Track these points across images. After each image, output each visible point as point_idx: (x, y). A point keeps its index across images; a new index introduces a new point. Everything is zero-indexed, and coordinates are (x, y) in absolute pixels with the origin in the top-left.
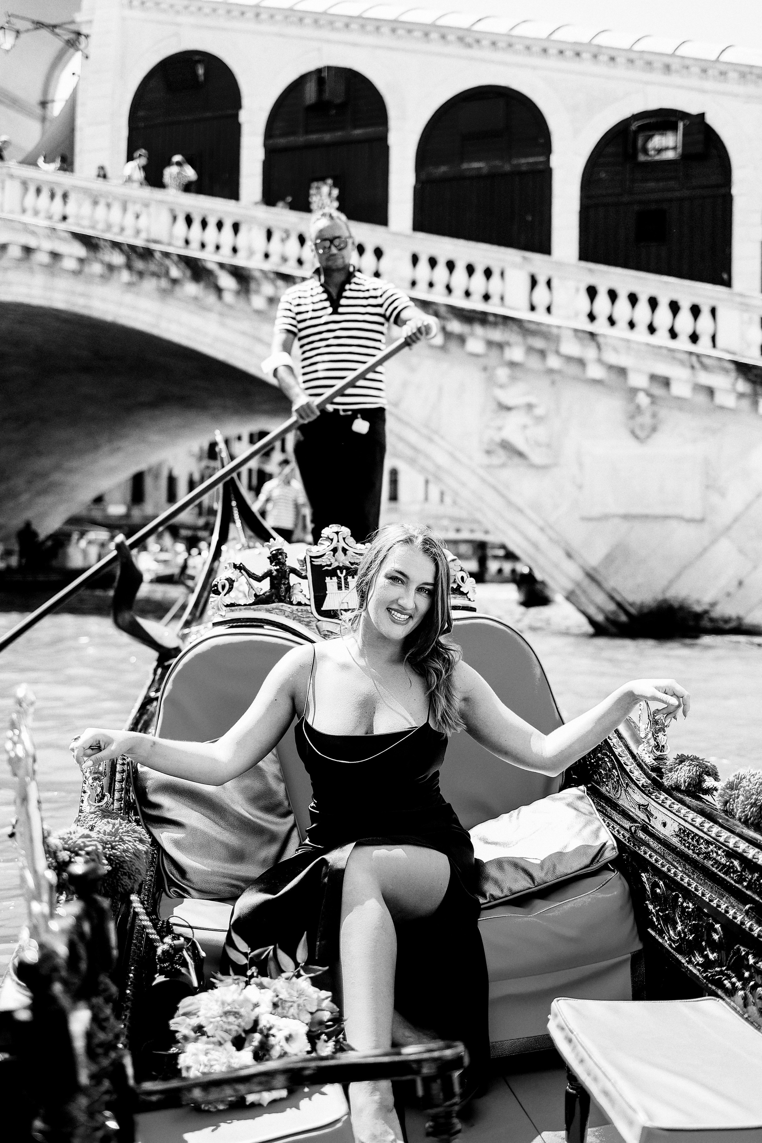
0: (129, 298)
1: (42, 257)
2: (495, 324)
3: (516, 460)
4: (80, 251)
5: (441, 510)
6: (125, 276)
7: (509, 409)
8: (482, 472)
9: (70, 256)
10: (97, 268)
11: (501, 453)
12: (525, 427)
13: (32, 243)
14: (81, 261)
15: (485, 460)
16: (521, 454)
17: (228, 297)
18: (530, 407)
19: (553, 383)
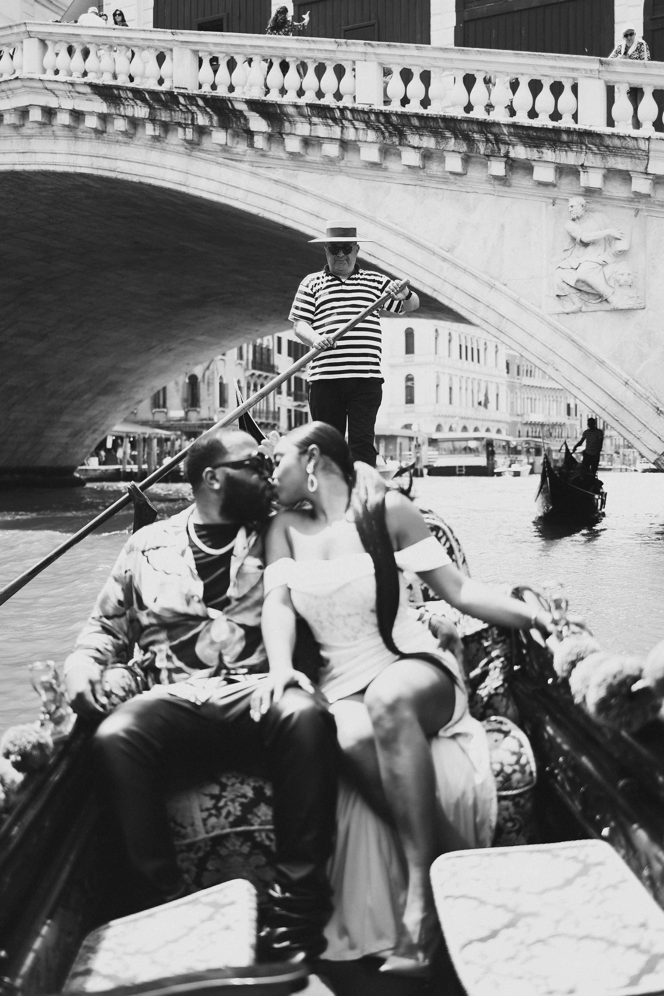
0: (155, 156)
1: (63, 119)
2: (568, 145)
3: (594, 305)
4: (102, 107)
5: (450, 410)
6: (150, 130)
7: (585, 245)
8: (553, 320)
9: (91, 113)
10: (120, 124)
11: (575, 296)
12: (604, 264)
13: (53, 103)
14: (104, 118)
15: (558, 306)
16: (600, 297)
17: (259, 142)
18: (610, 240)
19: (637, 211)
